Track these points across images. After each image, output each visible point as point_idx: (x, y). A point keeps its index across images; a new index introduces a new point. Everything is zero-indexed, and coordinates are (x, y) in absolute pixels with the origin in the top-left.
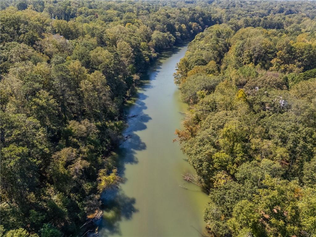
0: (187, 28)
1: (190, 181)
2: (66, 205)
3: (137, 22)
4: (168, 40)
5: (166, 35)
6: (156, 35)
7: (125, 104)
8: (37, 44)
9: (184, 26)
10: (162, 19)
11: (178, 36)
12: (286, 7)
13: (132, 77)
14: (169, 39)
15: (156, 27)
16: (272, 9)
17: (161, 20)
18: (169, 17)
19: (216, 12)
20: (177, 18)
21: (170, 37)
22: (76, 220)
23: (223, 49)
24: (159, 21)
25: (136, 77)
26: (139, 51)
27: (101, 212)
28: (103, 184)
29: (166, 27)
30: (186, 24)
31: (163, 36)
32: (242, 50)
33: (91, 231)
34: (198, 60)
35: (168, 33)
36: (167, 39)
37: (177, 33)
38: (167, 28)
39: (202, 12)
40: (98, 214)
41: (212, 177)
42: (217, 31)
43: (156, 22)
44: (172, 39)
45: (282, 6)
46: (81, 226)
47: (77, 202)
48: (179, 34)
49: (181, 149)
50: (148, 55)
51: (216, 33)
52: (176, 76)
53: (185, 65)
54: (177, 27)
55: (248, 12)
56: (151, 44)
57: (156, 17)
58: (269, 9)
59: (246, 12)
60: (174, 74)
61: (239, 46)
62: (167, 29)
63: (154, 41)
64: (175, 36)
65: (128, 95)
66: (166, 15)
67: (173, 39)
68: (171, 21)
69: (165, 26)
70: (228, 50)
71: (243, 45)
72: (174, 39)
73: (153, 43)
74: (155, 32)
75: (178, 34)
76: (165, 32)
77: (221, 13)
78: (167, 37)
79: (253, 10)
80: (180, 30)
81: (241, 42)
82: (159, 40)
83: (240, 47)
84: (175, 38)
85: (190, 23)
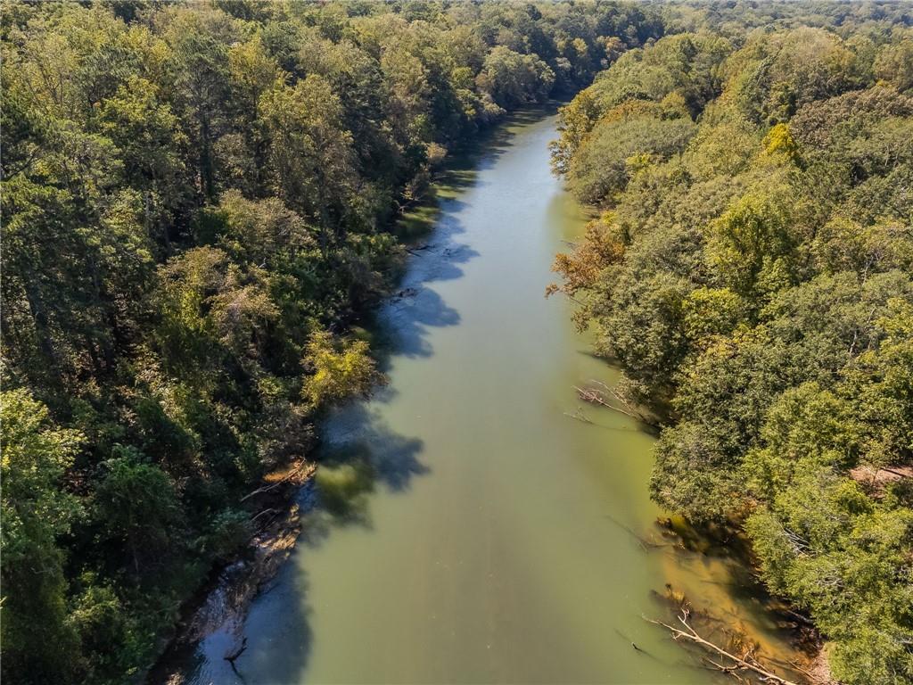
0: (589, 51)
1: (599, 405)
2: (196, 420)
3: (443, 20)
4: (533, 76)
5: (527, 59)
6: (497, 57)
7: (398, 221)
8: (142, 17)
9: (580, 45)
10: (516, 20)
11: (562, 68)
12: (893, 9)
13: (424, 149)
14: (535, 72)
15: (498, 39)
16: (848, 14)
17: (515, 22)
18: (536, 15)
19: (679, 16)
20: (561, 20)
21: (540, 69)
22: (230, 473)
23: (702, 89)
24: (508, 24)
25: (434, 151)
26: (445, 87)
27: (311, 468)
28: (322, 376)
29: (528, 42)
30: (588, 40)
31: (520, 64)
32: (763, 86)
33: (276, 511)
34: (629, 94)
35: (534, 55)
36: (530, 71)
37: (559, 60)
38: (530, 45)
39: (636, 10)
40: (300, 471)
41: (680, 371)
42: (683, 43)
43: (499, 26)
44: (544, 76)
45: (879, 6)
46: (244, 495)
47: (236, 432)
48: (567, 65)
49: (572, 320)
50: (472, 101)
51: (681, 47)
52: (556, 150)
53: (588, 112)
54: (560, 43)
55: (776, 18)
56: (484, 81)
57: (499, 14)
58: (839, 14)
59: (769, 18)
60: (552, 143)
61: (756, 73)
62: (531, 48)
63: (492, 72)
64: (555, 69)
65: (408, 195)
66: (530, 13)
67: (547, 75)
68: (546, 27)
69: (526, 38)
70: (718, 94)
71: (767, 69)
72: (552, 76)
73: (486, 77)
74: (496, 50)
75: (564, 63)
76: (523, 52)
77: (694, 20)
78: (529, 65)
79: (791, 14)
80: (571, 52)
81: (761, 64)
82: (506, 70)
83: (757, 78)
84: (553, 74)
85: (601, 39)
